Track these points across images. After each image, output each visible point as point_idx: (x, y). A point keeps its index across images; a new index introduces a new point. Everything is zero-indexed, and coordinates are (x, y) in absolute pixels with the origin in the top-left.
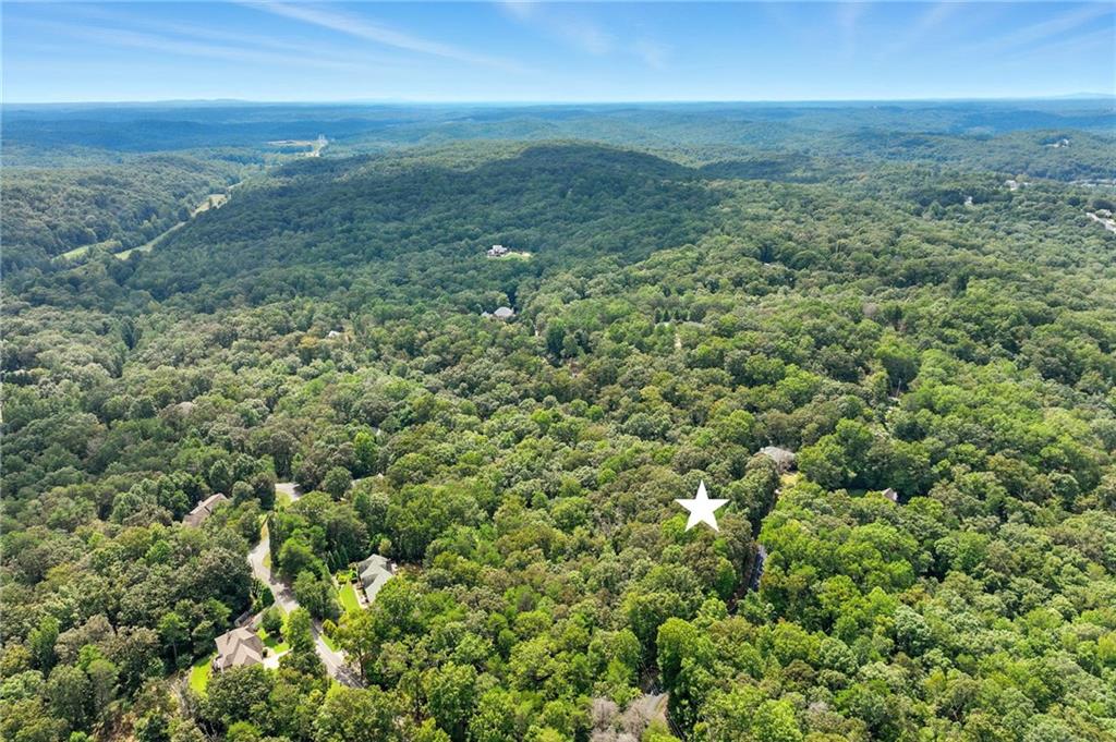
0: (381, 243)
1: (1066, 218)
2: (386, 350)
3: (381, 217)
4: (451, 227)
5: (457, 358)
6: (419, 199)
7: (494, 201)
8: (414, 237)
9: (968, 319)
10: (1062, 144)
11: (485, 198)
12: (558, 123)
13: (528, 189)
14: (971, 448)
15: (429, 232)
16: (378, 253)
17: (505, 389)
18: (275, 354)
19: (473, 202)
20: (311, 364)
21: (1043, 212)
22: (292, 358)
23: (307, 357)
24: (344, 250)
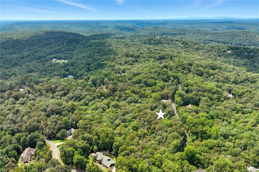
0: (16, 61)
1: (173, 44)
2: (44, 92)
3: (9, 53)
4: (37, 55)
5: (69, 91)
6: (19, 47)
7: (43, 47)
8: (26, 59)
9: (180, 66)
10: (158, 29)
11: (40, 46)
12: (42, 25)
13: (52, 43)
14: (201, 93)
15: (30, 57)
16: (16, 64)
17: (88, 97)
18: (4, 99)
19: (37, 47)
20: (20, 100)
21: (168, 43)
22: (11, 99)
23: (17, 98)
24: (4, 64)
